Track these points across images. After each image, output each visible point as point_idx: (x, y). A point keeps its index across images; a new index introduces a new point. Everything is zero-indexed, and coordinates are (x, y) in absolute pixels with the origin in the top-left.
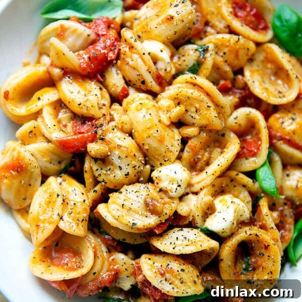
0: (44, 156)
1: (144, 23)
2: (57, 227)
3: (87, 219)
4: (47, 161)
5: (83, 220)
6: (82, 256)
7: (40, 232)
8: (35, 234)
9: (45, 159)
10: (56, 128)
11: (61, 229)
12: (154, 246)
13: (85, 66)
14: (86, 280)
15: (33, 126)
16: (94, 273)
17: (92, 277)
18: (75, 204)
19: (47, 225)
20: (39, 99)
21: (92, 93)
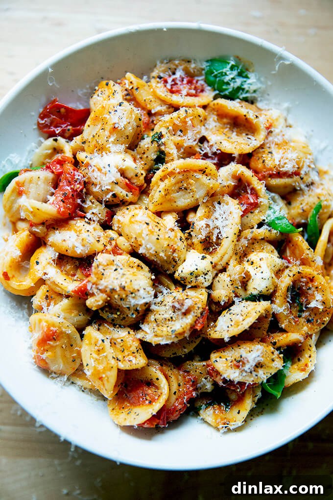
0: (71, 313)
1: (94, 142)
2: (119, 370)
3: (141, 348)
4: (76, 316)
5: (137, 351)
6: (154, 383)
7: (106, 383)
8: (102, 387)
9: (73, 315)
10: (69, 282)
11: (122, 370)
12: (214, 339)
13: (64, 210)
14: (171, 403)
15: (45, 290)
16: (175, 393)
17: (174, 397)
18: (122, 340)
19: (108, 373)
20: (37, 263)
21: (83, 231)
